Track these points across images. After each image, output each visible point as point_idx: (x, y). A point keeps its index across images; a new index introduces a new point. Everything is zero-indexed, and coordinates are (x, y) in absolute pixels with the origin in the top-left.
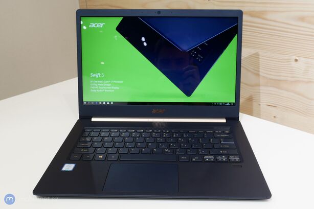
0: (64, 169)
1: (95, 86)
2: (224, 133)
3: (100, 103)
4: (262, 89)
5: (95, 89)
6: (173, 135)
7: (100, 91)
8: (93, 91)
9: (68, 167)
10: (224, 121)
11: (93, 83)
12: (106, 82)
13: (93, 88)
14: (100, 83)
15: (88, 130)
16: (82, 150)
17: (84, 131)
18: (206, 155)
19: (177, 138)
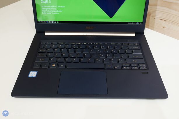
0: (30, 76)
1: (45, 10)
2: (134, 45)
3: (50, 22)
4: (158, 8)
5: (45, 12)
6: (101, 47)
7: (49, 13)
8: (44, 13)
9: (33, 74)
10: (134, 35)
11: (43, 7)
12: (53, 7)
13: (44, 11)
14: (49, 8)
15: (43, 43)
16: (41, 60)
17: (40, 43)
18: (124, 63)
19: (103, 50)
